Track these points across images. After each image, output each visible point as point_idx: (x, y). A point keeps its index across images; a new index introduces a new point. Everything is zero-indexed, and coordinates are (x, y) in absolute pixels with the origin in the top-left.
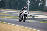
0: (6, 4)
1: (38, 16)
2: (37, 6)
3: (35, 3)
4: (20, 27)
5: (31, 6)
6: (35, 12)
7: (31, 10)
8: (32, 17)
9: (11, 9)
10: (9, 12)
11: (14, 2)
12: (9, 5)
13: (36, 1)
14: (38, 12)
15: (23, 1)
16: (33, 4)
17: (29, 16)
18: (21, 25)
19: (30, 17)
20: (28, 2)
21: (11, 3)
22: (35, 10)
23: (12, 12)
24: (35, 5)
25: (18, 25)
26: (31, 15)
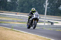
0: (18, 6)
1: (58, 23)
2: (57, 9)
3: (54, 6)
4: (35, 36)
5: (49, 9)
6: (54, 18)
7: (49, 15)
8: (51, 24)
9: (23, 12)
10: (21, 17)
11: (28, 4)
12: (21, 8)
13: (56, 3)
14: (58, 17)
15: (39, 2)
16: (52, 6)
17: (46, 22)
18: (35, 34)
19: (48, 24)
20: (45, 4)
21: (24, 5)
22: (55, 14)
23: (24, 17)
24: (54, 8)
25: (32, 33)
26: (49, 22)
